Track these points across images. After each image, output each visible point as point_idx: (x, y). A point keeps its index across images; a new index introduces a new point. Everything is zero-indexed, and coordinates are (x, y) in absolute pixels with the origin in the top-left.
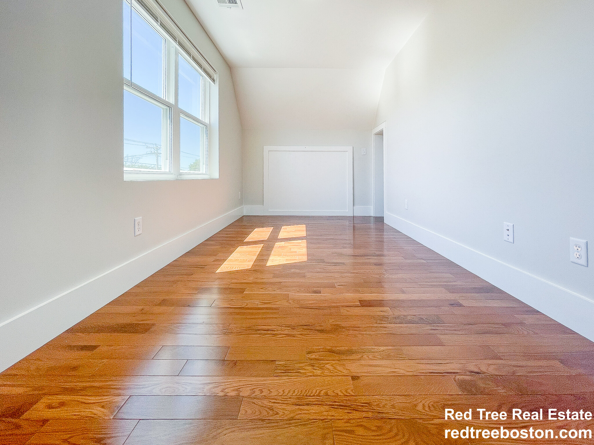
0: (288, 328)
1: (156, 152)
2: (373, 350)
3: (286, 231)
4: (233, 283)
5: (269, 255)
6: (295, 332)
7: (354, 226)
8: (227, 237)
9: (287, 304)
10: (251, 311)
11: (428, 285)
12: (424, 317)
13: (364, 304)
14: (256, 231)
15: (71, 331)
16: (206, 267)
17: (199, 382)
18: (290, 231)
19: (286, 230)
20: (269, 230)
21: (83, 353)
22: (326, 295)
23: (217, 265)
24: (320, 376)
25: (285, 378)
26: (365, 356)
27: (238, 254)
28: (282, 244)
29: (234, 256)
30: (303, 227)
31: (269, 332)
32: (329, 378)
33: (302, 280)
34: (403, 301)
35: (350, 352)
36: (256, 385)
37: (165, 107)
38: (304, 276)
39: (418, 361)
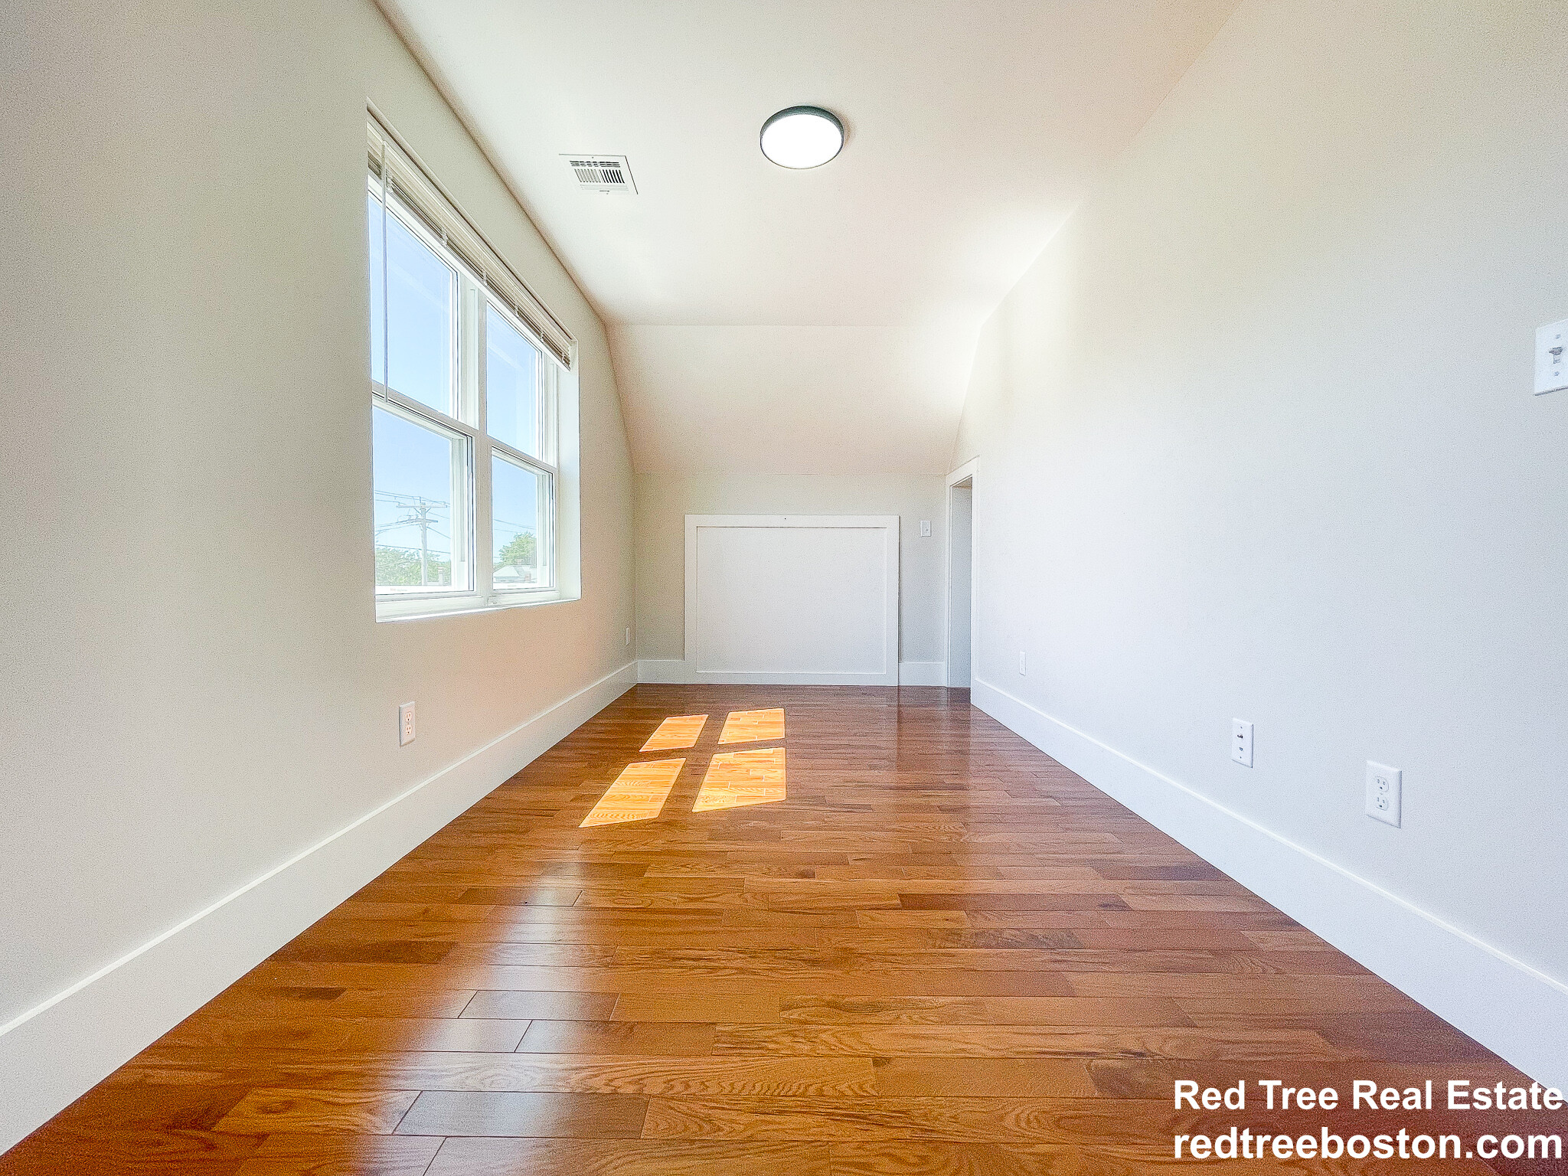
0: (741, 955)
1: (420, 517)
2: (921, 1005)
3: (739, 725)
4: (620, 853)
5: (697, 786)
6: (756, 964)
7: (899, 711)
8: (601, 740)
9: (739, 901)
10: (661, 917)
11: (1057, 860)
12: (1039, 933)
13: (910, 902)
14: (665, 725)
15: (279, 957)
16: (558, 812)
17: (560, 1066)
18: (749, 726)
19: (737, 722)
20: (697, 722)
21: (312, 1004)
22: (828, 881)
23: (582, 808)
24: (807, 1055)
25: (735, 1059)
26: (904, 1017)
27: (628, 783)
28: (729, 757)
29: (617, 787)
30: (778, 714)
31: (702, 963)
32: (826, 1061)
33: (774, 847)
34: (998, 897)
35: (875, 1008)
36: (677, 1072)
37: (457, 436)
38: (778, 838)
39: (1015, 1029)
